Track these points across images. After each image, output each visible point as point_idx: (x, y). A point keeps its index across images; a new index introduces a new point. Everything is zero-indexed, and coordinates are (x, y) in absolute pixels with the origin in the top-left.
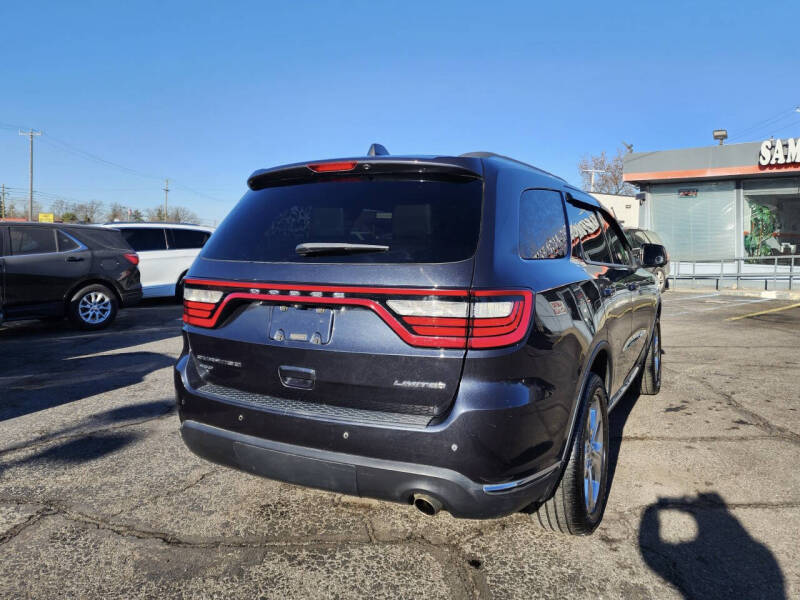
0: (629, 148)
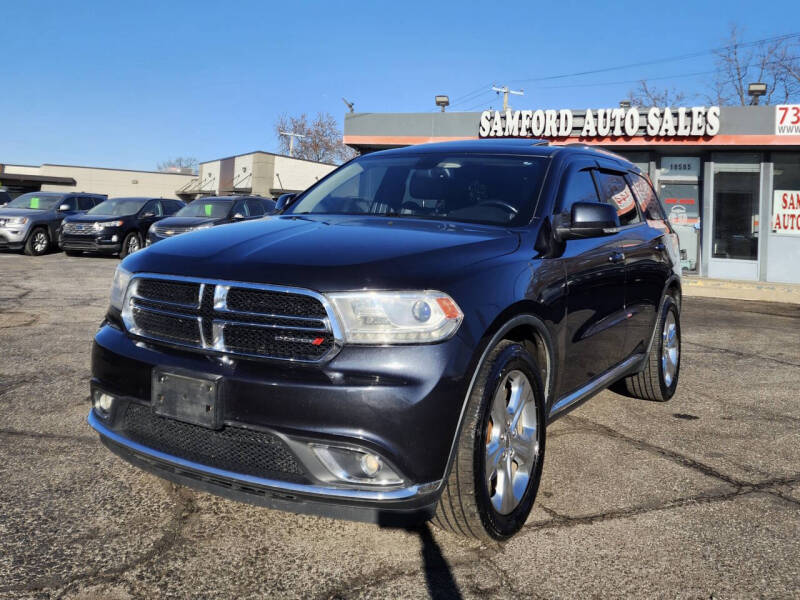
0: (350, 106)
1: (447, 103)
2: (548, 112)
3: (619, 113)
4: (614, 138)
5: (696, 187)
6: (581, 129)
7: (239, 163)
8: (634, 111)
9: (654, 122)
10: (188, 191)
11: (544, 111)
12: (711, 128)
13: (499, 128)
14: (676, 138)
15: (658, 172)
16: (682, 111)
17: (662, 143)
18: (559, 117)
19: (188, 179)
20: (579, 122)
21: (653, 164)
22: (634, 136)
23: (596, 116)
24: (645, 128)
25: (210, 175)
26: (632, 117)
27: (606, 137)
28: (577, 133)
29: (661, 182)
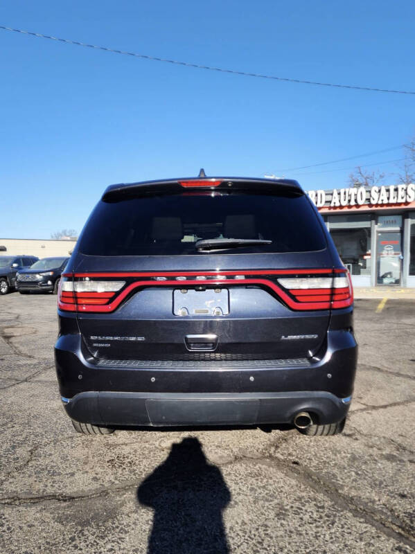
2: (310, 193)
3: (353, 191)
4: (350, 207)
5: (399, 234)
6: (330, 202)
8: (362, 189)
9: (375, 195)
12: (410, 197)
14: (388, 205)
15: (376, 226)
16: (392, 188)
17: (379, 208)
18: (316, 195)
20: (329, 198)
21: (373, 222)
22: (363, 205)
23: (339, 194)
24: (369, 199)
26: (361, 193)
27: (346, 206)
28: (328, 205)
29: (378, 232)
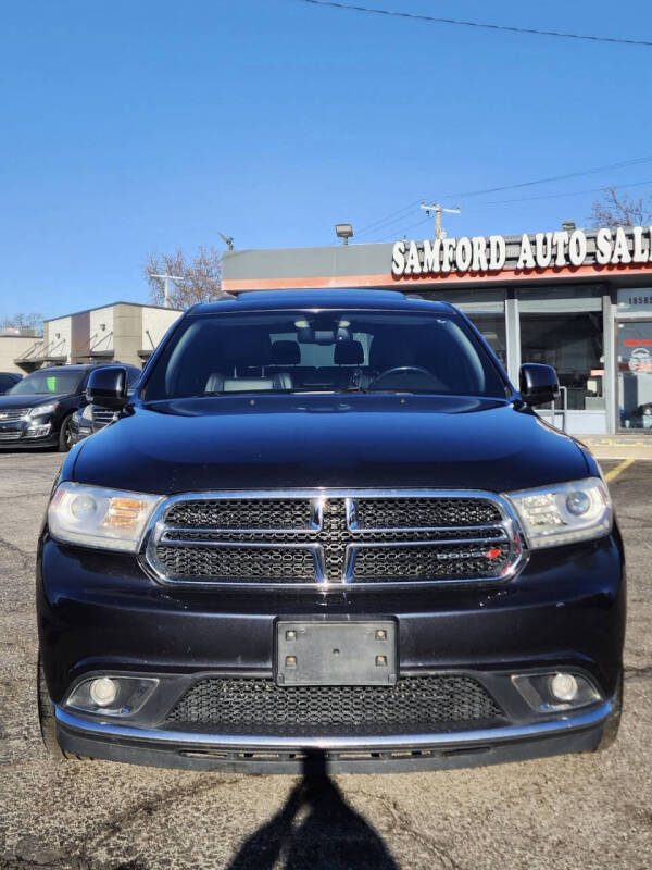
1: (350, 234)
2: (476, 241)
3: (561, 237)
4: (557, 269)
6: (517, 259)
7: (96, 320)
8: (579, 234)
9: (605, 246)
10: (31, 358)
11: (470, 239)
13: (415, 262)
14: (633, 265)
15: (614, 307)
16: (638, 231)
17: (616, 272)
18: (488, 246)
19: (30, 342)
20: (513, 250)
21: (607, 298)
22: (582, 265)
23: (534, 243)
24: (594, 254)
25: (58, 336)
26: (577, 242)
27: (548, 267)
28: (512, 265)
29: (618, 321)
